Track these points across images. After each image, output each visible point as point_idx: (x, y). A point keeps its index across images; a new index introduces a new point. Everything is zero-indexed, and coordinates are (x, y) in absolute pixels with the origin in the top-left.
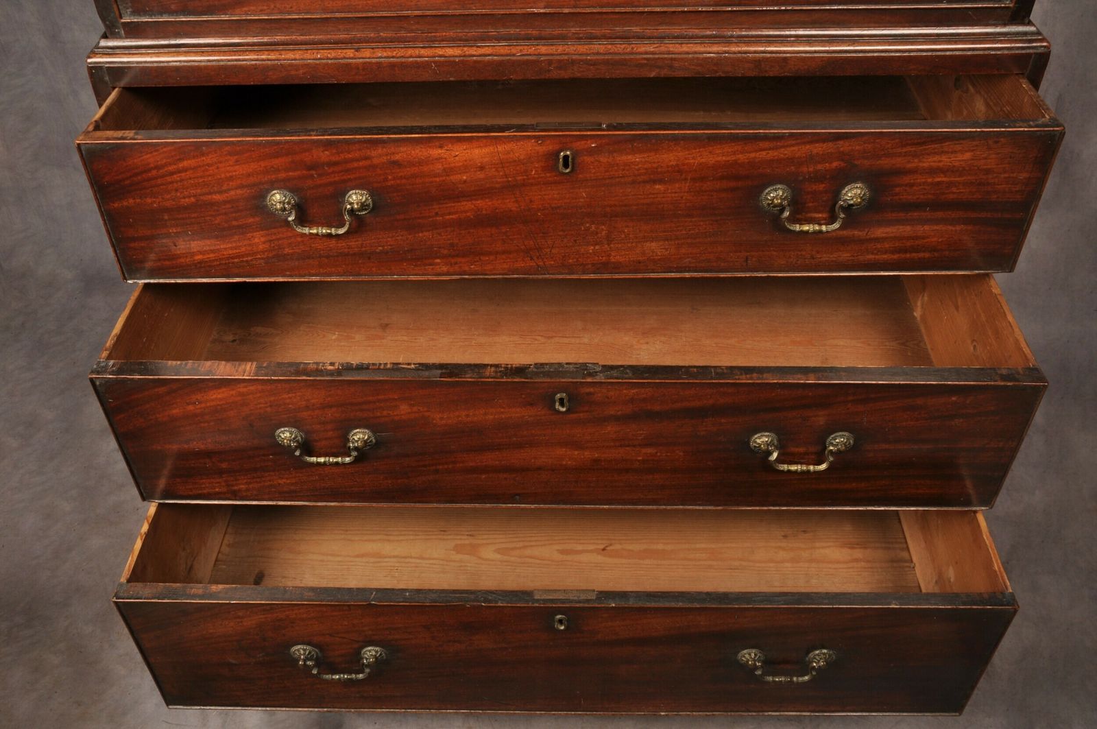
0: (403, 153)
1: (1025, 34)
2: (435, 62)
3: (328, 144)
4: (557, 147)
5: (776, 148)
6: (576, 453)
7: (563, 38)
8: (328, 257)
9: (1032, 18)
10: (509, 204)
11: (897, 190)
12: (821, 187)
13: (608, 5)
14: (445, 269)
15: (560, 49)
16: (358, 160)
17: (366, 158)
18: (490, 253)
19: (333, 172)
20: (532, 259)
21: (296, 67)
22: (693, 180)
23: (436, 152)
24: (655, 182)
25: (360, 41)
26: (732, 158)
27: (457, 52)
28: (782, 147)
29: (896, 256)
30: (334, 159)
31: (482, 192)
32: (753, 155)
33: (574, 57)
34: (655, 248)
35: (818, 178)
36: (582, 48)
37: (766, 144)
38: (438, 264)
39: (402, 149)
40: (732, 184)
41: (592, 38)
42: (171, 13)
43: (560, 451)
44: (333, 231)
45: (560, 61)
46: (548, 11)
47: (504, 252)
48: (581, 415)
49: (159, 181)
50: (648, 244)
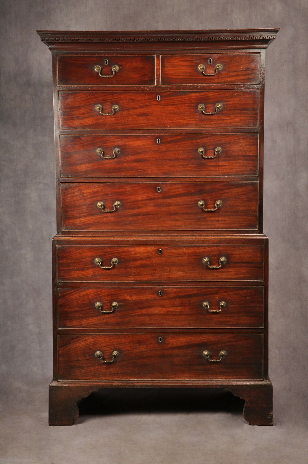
0: (126, 249)
1: (262, 235)
2: (131, 240)
3: (110, 247)
4: (158, 248)
5: (204, 249)
6: (164, 309)
7: (160, 236)
8: (106, 276)
9: (264, 233)
10: (148, 262)
11: (232, 259)
12: (215, 258)
13: (169, 229)
14: (132, 279)
15: (159, 238)
16: (116, 251)
17: (118, 250)
18: (143, 275)
19: (111, 254)
20: (153, 276)
21: (100, 241)
22: (188, 256)
23: (133, 249)
24: (179, 257)
25: (114, 236)
26: (195, 251)
27: (136, 238)
28: (206, 248)
29: (236, 276)
30: (111, 251)
31: (142, 259)
32: (200, 250)
33: (162, 239)
34: (180, 274)
35: (215, 256)
36: (164, 238)
37: (202, 248)
38: (131, 278)
39: (126, 248)
40: (196, 257)
41: (166, 236)
42: (73, 229)
43: (160, 309)
44: (109, 267)
45: (159, 240)
46: (156, 230)
47: (146, 275)
48: (165, 297)
49: (72, 255)
50: (179, 272)
